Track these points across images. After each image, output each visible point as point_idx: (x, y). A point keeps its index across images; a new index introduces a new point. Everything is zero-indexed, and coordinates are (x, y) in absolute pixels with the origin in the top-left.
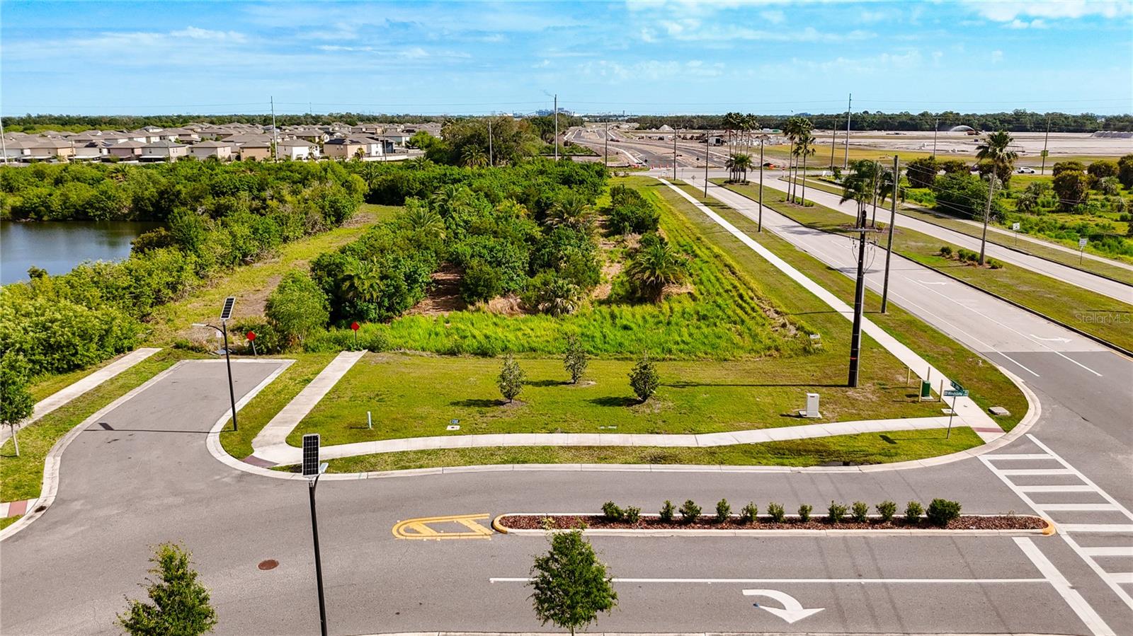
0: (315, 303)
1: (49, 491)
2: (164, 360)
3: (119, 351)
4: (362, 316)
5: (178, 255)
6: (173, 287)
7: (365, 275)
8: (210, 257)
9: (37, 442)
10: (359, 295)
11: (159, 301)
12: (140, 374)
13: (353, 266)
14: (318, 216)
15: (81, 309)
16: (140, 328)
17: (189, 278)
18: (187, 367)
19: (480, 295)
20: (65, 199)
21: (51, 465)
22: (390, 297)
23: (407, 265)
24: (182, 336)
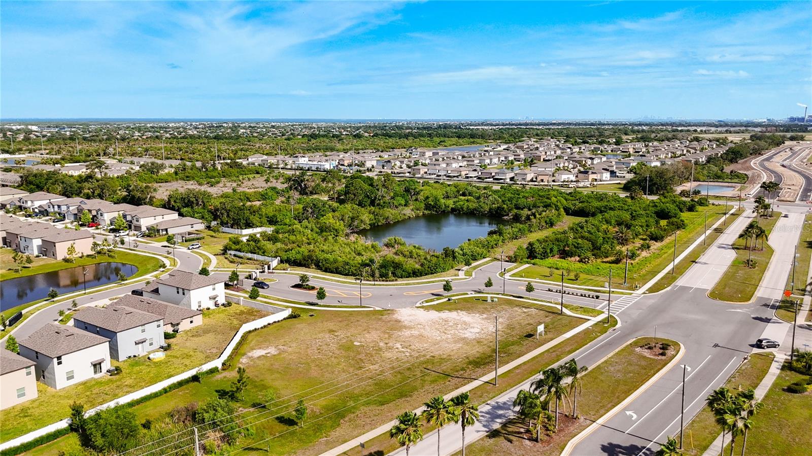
0: (526, 253)
1: (473, 276)
2: (492, 261)
3: (484, 258)
4: (536, 257)
5: (498, 237)
6: (496, 244)
7: (538, 248)
8: (506, 237)
9: (471, 270)
10: (536, 252)
11: (492, 248)
12: (487, 263)
13: (537, 245)
14: (544, 224)
15: (478, 249)
16: (488, 253)
17: (500, 243)
18: (496, 262)
19: (569, 256)
20: (468, 206)
21: (473, 273)
22: (544, 253)
23: (551, 246)
24: (496, 256)
